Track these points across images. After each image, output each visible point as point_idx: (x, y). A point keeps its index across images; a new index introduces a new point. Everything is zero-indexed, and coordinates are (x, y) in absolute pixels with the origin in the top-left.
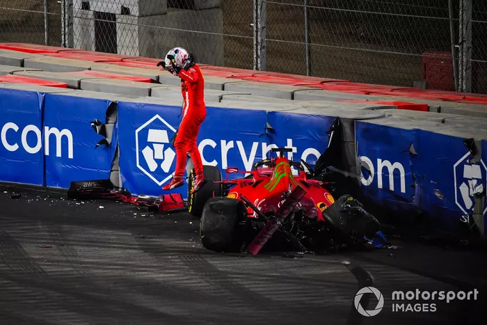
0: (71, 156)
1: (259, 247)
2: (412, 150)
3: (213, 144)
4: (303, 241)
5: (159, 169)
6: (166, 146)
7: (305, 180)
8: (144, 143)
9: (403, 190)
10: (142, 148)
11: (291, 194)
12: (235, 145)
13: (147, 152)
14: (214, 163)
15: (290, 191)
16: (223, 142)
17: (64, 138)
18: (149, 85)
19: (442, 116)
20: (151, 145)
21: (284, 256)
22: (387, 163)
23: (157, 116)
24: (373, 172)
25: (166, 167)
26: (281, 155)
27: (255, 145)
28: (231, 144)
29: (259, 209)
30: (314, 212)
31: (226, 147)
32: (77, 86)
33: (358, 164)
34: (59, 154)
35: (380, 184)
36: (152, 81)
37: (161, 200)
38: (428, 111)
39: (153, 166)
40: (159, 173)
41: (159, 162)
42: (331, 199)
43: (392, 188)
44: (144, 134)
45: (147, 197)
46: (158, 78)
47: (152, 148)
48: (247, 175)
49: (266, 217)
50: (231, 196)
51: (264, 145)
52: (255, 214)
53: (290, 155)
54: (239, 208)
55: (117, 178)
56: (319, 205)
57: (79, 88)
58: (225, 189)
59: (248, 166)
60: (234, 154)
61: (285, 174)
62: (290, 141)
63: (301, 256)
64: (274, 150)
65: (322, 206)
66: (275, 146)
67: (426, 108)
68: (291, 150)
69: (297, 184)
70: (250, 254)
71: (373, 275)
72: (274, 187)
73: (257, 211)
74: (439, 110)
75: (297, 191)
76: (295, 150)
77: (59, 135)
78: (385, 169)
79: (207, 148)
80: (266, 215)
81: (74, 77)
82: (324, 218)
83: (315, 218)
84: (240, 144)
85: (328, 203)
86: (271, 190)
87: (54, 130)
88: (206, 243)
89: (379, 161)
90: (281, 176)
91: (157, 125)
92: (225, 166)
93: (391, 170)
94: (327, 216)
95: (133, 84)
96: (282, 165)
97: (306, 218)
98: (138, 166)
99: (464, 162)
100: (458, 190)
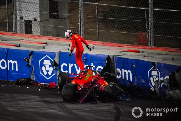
0: (17, 70)
1: (83, 100)
2: (134, 66)
3: (66, 65)
4: (97, 98)
5: (48, 74)
6: (50, 66)
7: (98, 77)
8: (42, 65)
9: (131, 80)
10: (41, 67)
12: (74, 65)
13: (43, 68)
14: (67, 72)
15: (93, 81)
16: (70, 64)
17: (15, 64)
18: (44, 45)
19: (144, 54)
20: (45, 66)
21: (91, 103)
22: (126, 71)
23: (47, 56)
24: (121, 74)
25: (50, 73)
26: (90, 68)
28: (72, 65)
29: (82, 87)
30: (101, 88)
31: (70, 66)
32: (19, 45)
33: (116, 71)
34: (13, 69)
35: (123, 78)
36: (45, 44)
37: (48, 85)
38: (139, 53)
39: (45, 73)
40: (48, 75)
41: (48, 71)
42: (107, 83)
43: (127, 79)
44: (42, 62)
45: (44, 84)
46: (47, 42)
47: (45, 67)
48: (78, 75)
49: (84, 90)
50: (73, 83)
52: (81, 89)
53: (92, 68)
54: (75, 87)
55: (33, 77)
56: (103, 85)
57: (19, 46)
58: (71, 80)
59: (78, 72)
60: (73, 68)
61: (91, 75)
62: (92, 64)
63: (97, 103)
64: (87, 67)
65: (104, 86)
66: (87, 65)
67: (138, 52)
68: (93, 67)
69: (95, 78)
70: (79, 103)
71: (122, 109)
72: (87, 79)
73: (81, 88)
74: (143, 52)
75: (95, 81)
76: (94, 67)
77: (13, 63)
78: (125, 73)
79: (64, 66)
80: (85, 89)
81: (17, 43)
82: (105, 90)
83: (102, 90)
84: (75, 65)
85: (105, 84)
86: (86, 81)
87: (11, 61)
88: (64, 99)
89: (123, 70)
90: (90, 76)
91: (47, 59)
92: (70, 72)
93: (127, 73)
94: (105, 89)
95: (38, 45)
96: (90, 72)
97: (98, 90)
98: (40, 73)
99: (152, 70)
100: (150, 80)
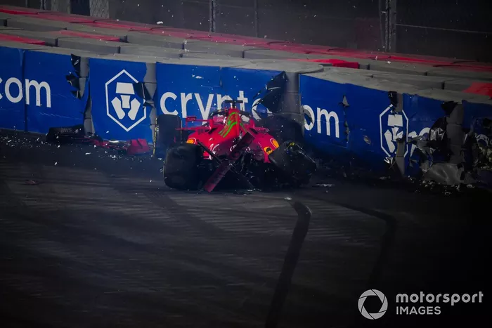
0: (49, 105)
1: (215, 185)
2: (345, 102)
3: (174, 97)
4: (251, 180)
5: (127, 117)
6: (132, 97)
7: (254, 128)
8: (113, 94)
9: (337, 135)
10: (111, 98)
11: (241, 140)
12: (194, 96)
13: (116, 102)
14: (175, 113)
15: (241, 138)
16: (183, 95)
17: (43, 90)
18: (118, 44)
19: (371, 72)
20: (119, 96)
21: (235, 193)
22: (325, 112)
23: (124, 71)
24: (313, 119)
25: (132, 115)
26: (233, 106)
27: (211, 97)
28: (190, 96)
29: (214, 153)
30: (261, 155)
31: (185, 99)
32: (54, 43)
33: (301, 111)
34: (38, 103)
35: (319, 131)
36: (120, 40)
37: (129, 145)
38: (359, 68)
39: (121, 115)
40: (127, 121)
41: (127, 111)
42: (276, 144)
43: (328, 133)
44: (113, 86)
45: (117, 141)
46: (126, 37)
47: (120, 99)
48: (204, 123)
49: (220, 160)
50: (190, 141)
51: (219, 96)
52: (210, 157)
53: (242, 106)
54: (199, 150)
55: (90, 126)
56: (265, 149)
57: (56, 45)
58: (186, 135)
59: (205, 115)
60: (192, 105)
61: (236, 123)
62: (241, 93)
63: (250, 193)
64: (227, 102)
65: (268, 150)
67: (356, 66)
68: (242, 102)
69: (246, 131)
70: (206, 192)
71: (311, 209)
72: (227, 133)
73: (212, 155)
74: (368, 68)
75: (247, 137)
76: (246, 100)
77: (38, 87)
78: (323, 117)
79: (169, 100)
80: (221, 158)
81: (52, 36)
82: (271, 161)
83: (262, 160)
84: (197, 96)
85: (273, 148)
86: (224, 136)
87: (34, 83)
88: (168, 182)
89: (319, 109)
90: (233, 124)
91: (124, 79)
92: (184, 115)
93: (328, 118)
94: (272, 159)
95: (108, 43)
96: (234, 115)
97: (255, 160)
98: (108, 114)
99: (388, 113)
100: (383, 136)
